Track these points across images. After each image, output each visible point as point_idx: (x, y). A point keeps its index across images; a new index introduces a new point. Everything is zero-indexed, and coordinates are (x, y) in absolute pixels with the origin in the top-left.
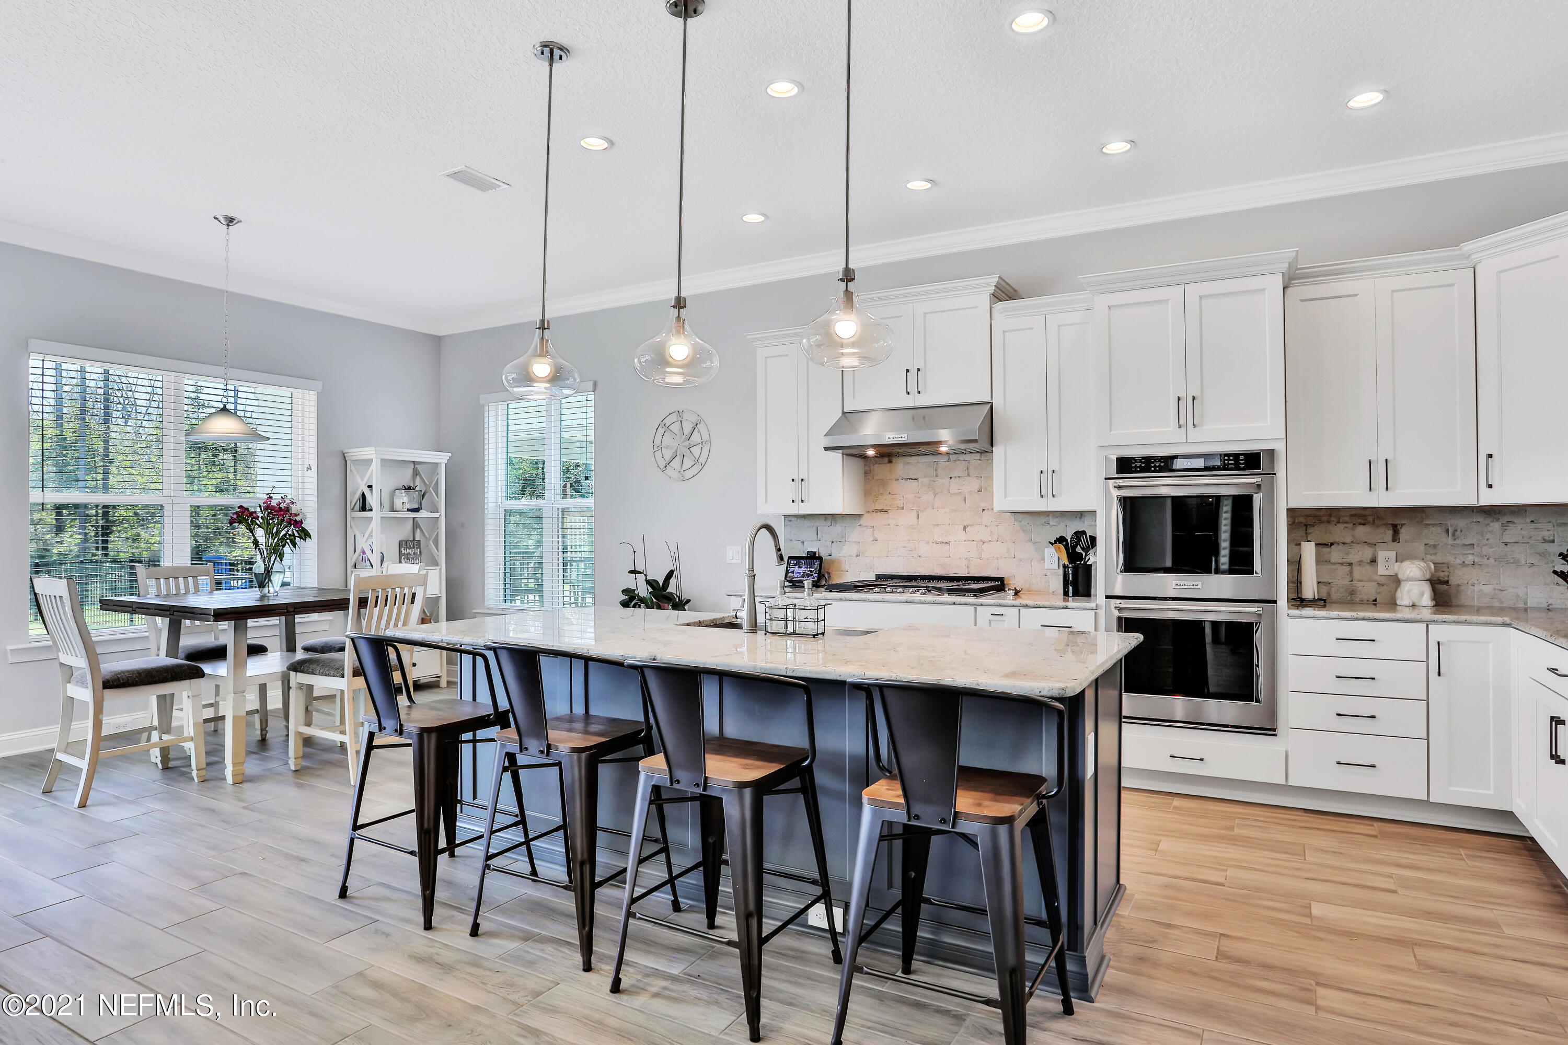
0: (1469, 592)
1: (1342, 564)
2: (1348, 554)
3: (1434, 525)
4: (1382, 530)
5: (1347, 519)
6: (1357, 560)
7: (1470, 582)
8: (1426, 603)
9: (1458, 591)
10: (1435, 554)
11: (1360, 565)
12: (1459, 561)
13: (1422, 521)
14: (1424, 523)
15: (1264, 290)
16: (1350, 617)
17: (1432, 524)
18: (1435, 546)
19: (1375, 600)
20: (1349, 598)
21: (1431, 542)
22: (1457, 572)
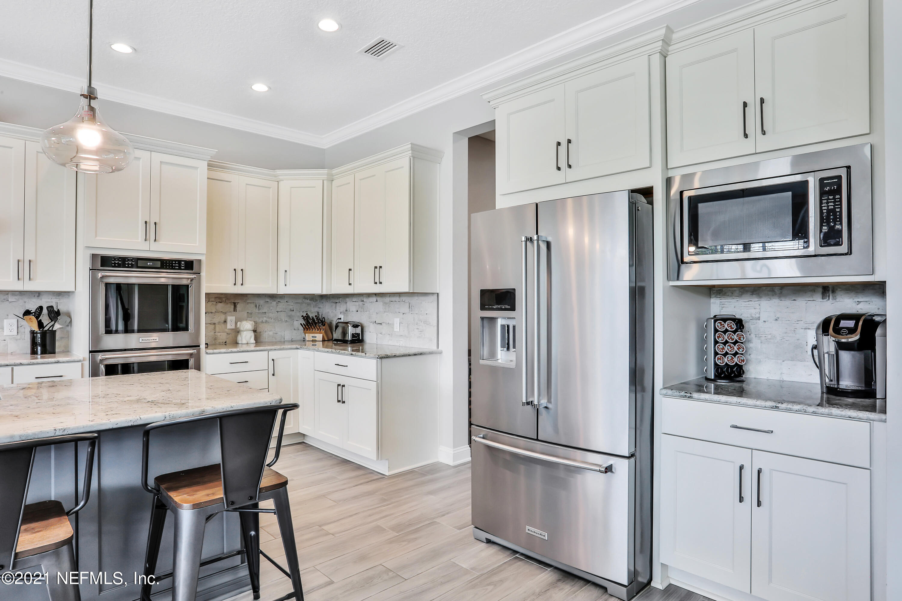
0: (264, 335)
1: (210, 324)
2: (213, 318)
3: (251, 303)
4: (229, 305)
5: (213, 299)
6: (218, 321)
7: (265, 331)
8: (253, 342)
9: (260, 335)
10: (251, 317)
11: (219, 324)
12: (260, 320)
13: (246, 301)
14: (247, 302)
15: (197, 168)
16: (237, 351)
17: (250, 303)
18: (251, 313)
19: (226, 342)
20: (214, 342)
21: (250, 312)
22: (261, 326)
